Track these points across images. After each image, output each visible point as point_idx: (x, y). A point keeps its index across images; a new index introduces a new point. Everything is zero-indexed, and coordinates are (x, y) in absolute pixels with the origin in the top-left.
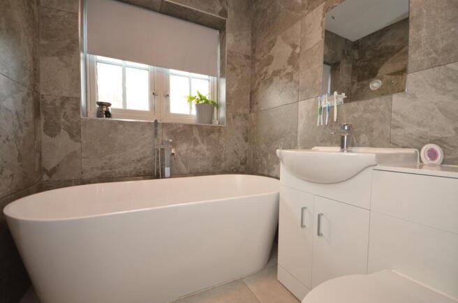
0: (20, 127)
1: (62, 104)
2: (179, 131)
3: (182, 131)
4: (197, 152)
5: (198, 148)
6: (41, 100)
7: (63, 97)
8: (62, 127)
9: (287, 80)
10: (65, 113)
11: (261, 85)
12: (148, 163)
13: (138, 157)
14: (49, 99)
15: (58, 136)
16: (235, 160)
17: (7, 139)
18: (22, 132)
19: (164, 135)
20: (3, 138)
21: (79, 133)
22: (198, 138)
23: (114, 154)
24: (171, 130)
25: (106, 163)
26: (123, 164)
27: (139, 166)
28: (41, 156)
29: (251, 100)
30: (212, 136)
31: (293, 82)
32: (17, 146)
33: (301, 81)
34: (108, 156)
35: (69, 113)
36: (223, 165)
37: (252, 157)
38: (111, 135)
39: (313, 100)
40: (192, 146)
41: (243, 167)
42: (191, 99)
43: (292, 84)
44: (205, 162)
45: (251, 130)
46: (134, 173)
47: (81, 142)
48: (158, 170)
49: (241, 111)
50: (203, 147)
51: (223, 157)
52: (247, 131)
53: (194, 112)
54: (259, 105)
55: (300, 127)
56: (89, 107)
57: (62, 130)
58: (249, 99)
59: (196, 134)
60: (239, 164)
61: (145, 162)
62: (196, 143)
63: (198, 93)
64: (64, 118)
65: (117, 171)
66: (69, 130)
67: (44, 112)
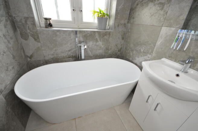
0: (9, 42)
1: (26, 21)
2: (88, 35)
3: (90, 35)
4: (97, 46)
5: (98, 44)
6: (15, 20)
7: (25, 17)
8: (29, 35)
9: (159, 8)
10: (29, 27)
11: (139, 6)
12: (73, 52)
13: (69, 49)
14: (18, 19)
15: (28, 40)
16: (116, 49)
17: (4, 52)
18: (10, 44)
19: (81, 37)
20: (2, 53)
21: (38, 38)
22: (98, 39)
23: (57, 48)
24: (84, 34)
25: (54, 52)
26: (62, 52)
27: (69, 53)
28: (24, 50)
29: (130, 14)
30: (105, 37)
31: (163, 11)
32: (10, 53)
33: (169, 12)
34: (55, 49)
35: (31, 26)
36: (110, 51)
37: (125, 48)
38: (54, 38)
39: (173, 29)
40: (95, 43)
41: (119, 52)
42: (95, 12)
43: (162, 12)
44: (101, 50)
45: (126, 34)
46: (67, 56)
47: (40, 42)
48: (78, 55)
49: (122, 22)
50: (100, 43)
51: (110, 48)
52: (124, 34)
53: (96, 21)
54: (134, 20)
55: (158, 43)
56: (40, 20)
57: (30, 37)
58: (129, 13)
59: (97, 36)
60: (117, 52)
61: (72, 51)
62: (97, 41)
63: (99, 8)
64: (29, 30)
65: (59, 55)
66: (33, 36)
67: (18, 27)
